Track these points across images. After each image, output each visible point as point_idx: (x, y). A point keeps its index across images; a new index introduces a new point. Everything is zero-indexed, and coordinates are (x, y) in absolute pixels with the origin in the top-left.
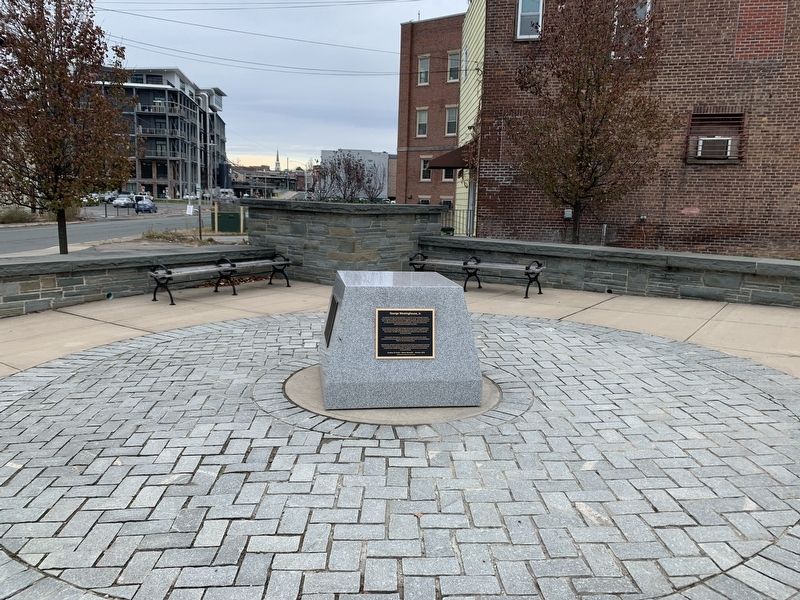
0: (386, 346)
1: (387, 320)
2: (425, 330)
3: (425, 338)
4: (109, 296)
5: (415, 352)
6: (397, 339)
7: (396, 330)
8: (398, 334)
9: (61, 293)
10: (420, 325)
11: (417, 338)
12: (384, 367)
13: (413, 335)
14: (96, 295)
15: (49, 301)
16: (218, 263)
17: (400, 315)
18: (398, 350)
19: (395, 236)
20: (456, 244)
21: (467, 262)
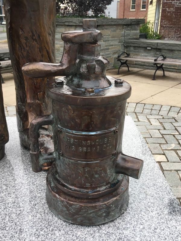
19: (109, 41)
20: (149, 45)
21: (157, 58)
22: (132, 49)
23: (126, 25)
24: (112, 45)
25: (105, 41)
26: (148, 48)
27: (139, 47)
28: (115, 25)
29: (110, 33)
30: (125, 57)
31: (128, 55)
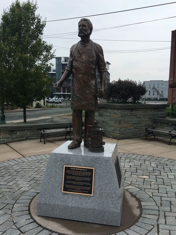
0: (68, 186)
1: (69, 172)
2: (89, 179)
3: (88, 184)
4: (27, 139)
5: (83, 191)
6: (73, 182)
7: (73, 178)
8: (74, 180)
9: (9, 137)
10: (86, 176)
11: (84, 183)
12: (66, 197)
13: (83, 181)
14: (22, 138)
15: (5, 140)
16: (66, 128)
17: (76, 170)
18: (73, 189)
19: (141, 118)
20: (170, 122)
21: (171, 131)
22: (159, 124)
23: (154, 108)
24: (144, 121)
25: (138, 118)
26: (169, 124)
27: (164, 123)
28: (145, 108)
29: (141, 113)
30: (152, 129)
31: (154, 128)
